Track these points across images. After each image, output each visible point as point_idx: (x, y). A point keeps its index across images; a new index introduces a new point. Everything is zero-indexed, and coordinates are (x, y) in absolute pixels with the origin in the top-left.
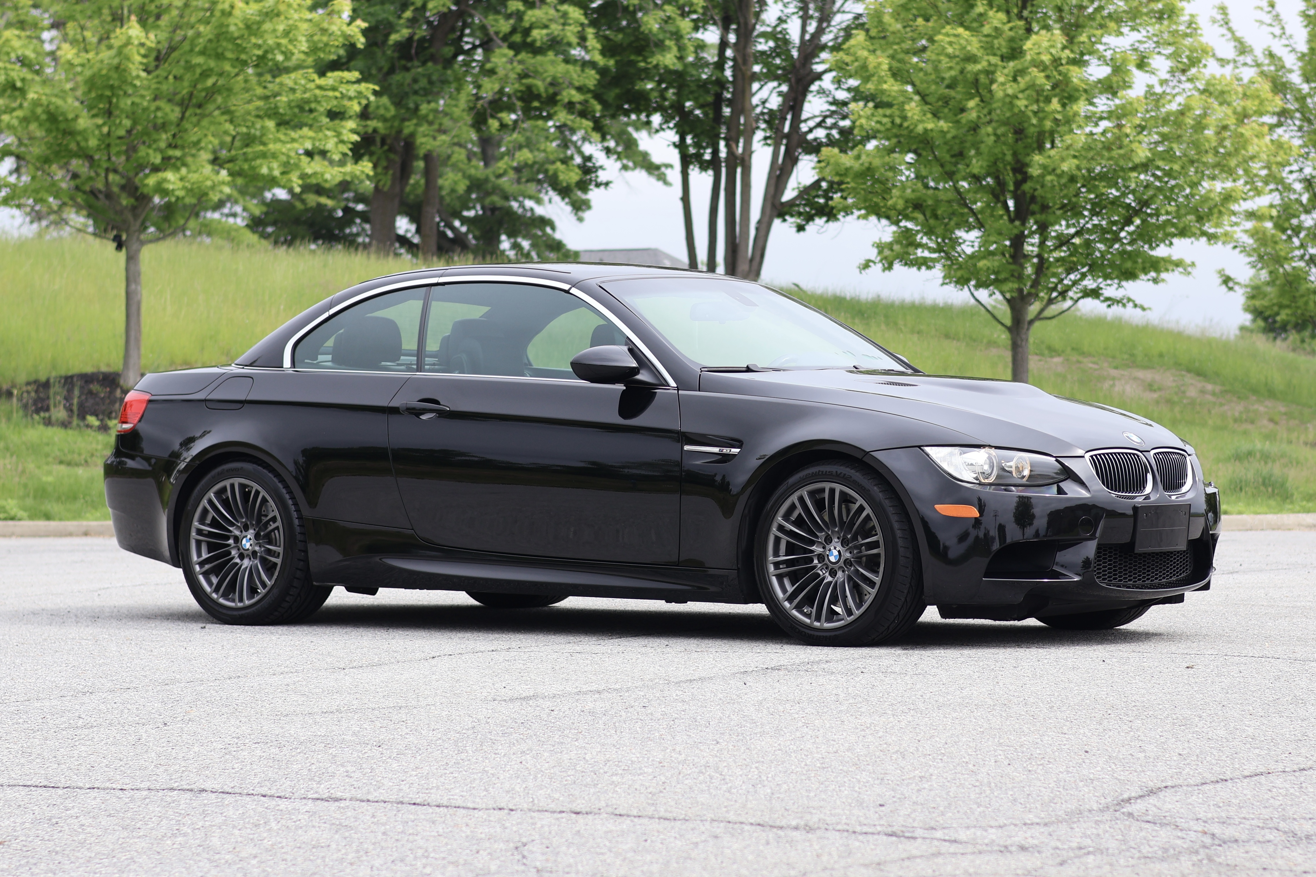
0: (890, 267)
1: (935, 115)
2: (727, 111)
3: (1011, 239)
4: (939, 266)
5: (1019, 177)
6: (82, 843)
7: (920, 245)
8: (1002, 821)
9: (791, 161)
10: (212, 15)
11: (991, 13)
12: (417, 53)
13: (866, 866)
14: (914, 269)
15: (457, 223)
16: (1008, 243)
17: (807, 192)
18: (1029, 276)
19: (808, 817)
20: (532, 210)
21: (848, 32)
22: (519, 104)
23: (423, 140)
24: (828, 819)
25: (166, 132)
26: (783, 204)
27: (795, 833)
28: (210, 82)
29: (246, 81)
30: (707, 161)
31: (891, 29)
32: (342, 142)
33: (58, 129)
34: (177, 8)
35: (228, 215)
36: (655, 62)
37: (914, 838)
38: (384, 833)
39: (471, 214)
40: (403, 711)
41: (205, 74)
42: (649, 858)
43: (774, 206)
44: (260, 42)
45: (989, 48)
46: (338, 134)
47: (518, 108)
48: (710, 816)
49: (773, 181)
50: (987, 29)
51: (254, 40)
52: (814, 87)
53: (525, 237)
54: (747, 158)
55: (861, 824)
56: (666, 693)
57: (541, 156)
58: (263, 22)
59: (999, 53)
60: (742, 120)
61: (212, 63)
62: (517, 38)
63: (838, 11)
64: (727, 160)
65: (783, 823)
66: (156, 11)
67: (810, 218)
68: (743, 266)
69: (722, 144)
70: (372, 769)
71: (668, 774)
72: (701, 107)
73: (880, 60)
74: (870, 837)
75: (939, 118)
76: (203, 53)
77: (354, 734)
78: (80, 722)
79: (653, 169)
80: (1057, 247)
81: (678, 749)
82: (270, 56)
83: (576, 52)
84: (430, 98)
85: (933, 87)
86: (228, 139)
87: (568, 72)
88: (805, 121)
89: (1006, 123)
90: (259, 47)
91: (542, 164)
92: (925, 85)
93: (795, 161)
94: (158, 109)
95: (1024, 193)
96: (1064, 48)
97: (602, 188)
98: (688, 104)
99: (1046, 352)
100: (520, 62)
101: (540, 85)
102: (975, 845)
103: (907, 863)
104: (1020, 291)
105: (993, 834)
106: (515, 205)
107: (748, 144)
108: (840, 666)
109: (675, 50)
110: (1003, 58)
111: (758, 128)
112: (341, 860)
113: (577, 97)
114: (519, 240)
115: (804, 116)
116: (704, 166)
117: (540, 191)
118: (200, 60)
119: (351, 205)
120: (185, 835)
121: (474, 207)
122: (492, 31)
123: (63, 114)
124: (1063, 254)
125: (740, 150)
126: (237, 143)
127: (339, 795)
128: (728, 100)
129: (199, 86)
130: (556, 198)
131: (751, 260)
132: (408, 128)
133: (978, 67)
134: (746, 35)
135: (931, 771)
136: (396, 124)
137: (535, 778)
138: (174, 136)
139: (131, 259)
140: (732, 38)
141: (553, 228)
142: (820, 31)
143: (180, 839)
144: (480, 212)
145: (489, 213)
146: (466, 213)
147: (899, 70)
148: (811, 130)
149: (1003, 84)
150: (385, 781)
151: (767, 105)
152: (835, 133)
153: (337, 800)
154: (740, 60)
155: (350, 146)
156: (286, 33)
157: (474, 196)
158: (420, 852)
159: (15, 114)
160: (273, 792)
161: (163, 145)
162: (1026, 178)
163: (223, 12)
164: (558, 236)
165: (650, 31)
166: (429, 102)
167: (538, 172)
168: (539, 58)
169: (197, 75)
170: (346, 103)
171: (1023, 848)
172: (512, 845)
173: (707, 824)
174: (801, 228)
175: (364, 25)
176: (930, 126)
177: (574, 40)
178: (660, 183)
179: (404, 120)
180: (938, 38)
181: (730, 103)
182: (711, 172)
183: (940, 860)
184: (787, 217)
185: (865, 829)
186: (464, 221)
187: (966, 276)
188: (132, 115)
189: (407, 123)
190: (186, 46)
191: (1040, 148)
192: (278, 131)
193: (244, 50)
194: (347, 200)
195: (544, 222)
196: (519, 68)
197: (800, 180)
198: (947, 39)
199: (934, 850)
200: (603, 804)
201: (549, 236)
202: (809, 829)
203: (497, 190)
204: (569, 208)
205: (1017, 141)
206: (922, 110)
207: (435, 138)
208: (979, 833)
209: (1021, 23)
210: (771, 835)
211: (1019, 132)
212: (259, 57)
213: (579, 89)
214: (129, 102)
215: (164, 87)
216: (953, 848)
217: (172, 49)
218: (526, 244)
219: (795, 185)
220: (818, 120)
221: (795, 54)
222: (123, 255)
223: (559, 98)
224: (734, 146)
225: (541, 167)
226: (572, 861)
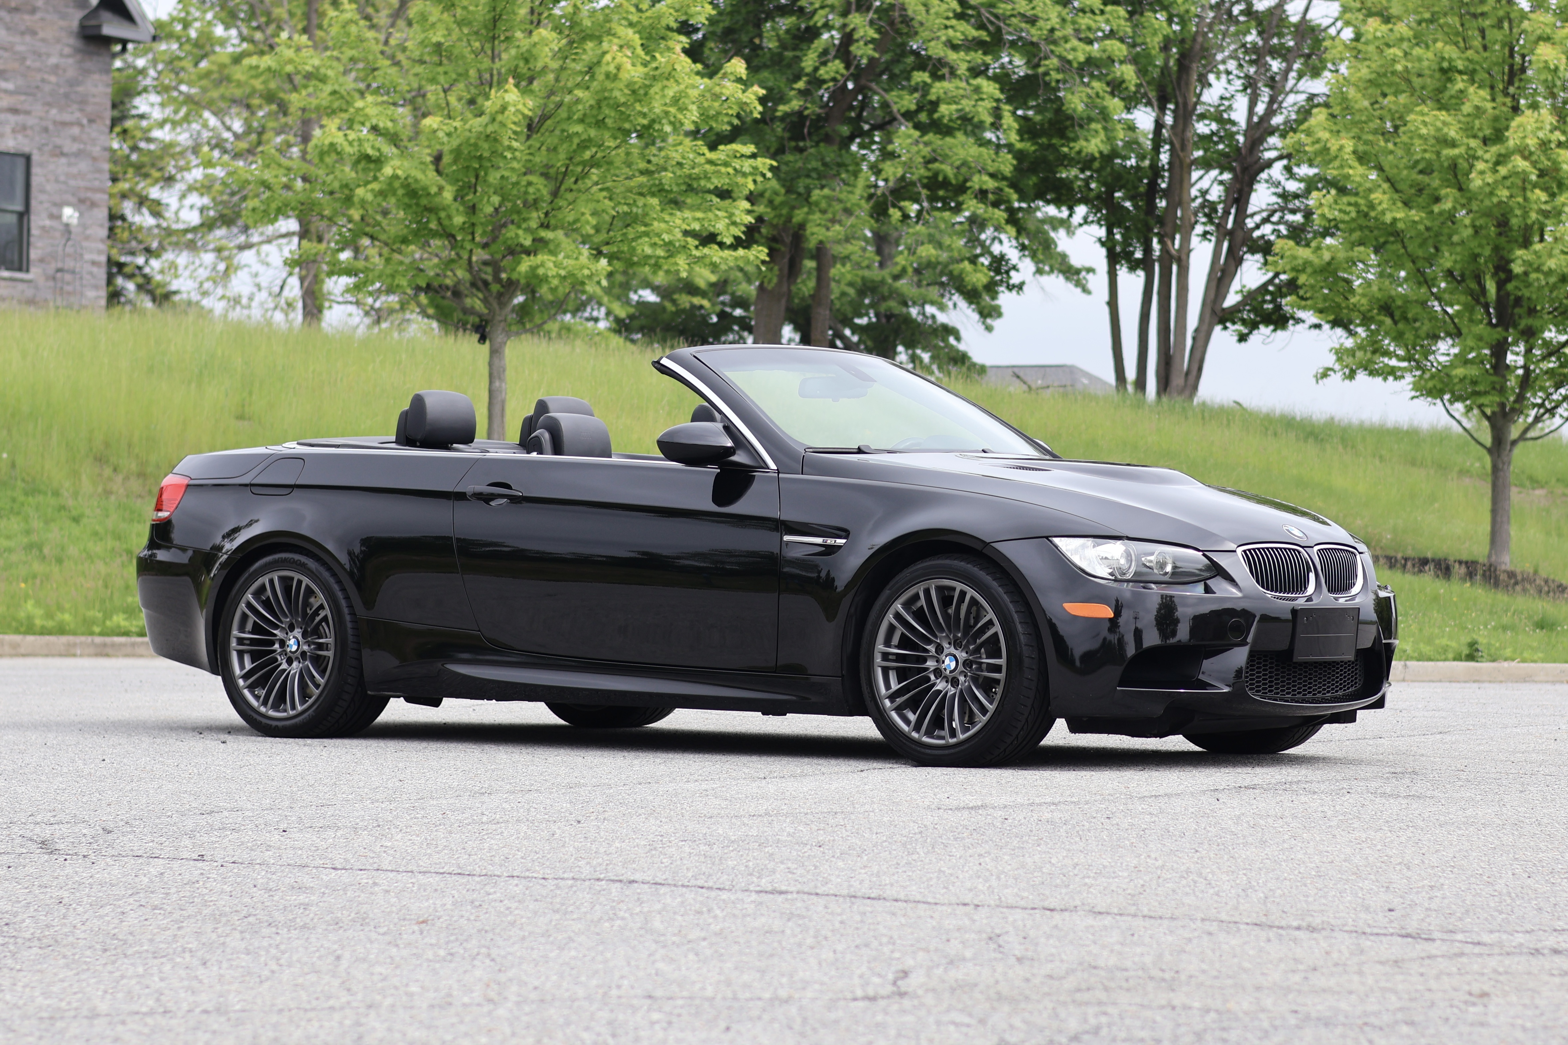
0: (1351, 376)
1: (1407, 204)
2: (1162, 204)
3: (1491, 348)
4: (1409, 379)
5: (1502, 276)
6: (513, 924)
7: (1387, 354)
8: (1529, 927)
9: (1235, 261)
10: (593, 77)
11: (1471, 90)
12: (810, 134)
13: (1381, 963)
14: (1379, 380)
15: (847, 332)
16: (1487, 352)
17: (1252, 298)
18: (1513, 389)
19: (1310, 919)
20: (933, 317)
21: (1305, 113)
22: (924, 192)
23: (816, 229)
24: (1333, 922)
25: (537, 209)
26: (1224, 310)
27: (1297, 933)
28: (587, 154)
29: (628, 154)
30: (1138, 260)
31: (1357, 106)
32: (734, 223)
33: (417, 205)
34: (553, 71)
35: (588, 319)
36: (1077, 148)
37: (1433, 940)
38: (842, 922)
39: (863, 321)
40: (839, 816)
41: (584, 145)
42: (1139, 950)
43: (1213, 312)
44: (645, 110)
45: (1469, 130)
46: (731, 216)
47: (923, 197)
48: (1200, 915)
49: (1214, 284)
50: (1467, 108)
51: (638, 107)
52: (1264, 175)
53: (924, 349)
54: (1184, 257)
55: (1369, 926)
56: (1130, 807)
57: (944, 256)
58: (650, 86)
59: (1481, 134)
60: (1179, 213)
61: (593, 133)
62: (923, 117)
63: (1291, 91)
64: (1160, 259)
65: (1283, 923)
66: (529, 74)
67: (1253, 326)
68: (1177, 380)
69: (1155, 241)
70: (816, 867)
71: (1147, 878)
72: (1132, 198)
73: (1344, 142)
74: (1383, 938)
75: (1410, 208)
76: (581, 121)
77: (789, 835)
78: (485, 819)
79: (1071, 273)
80: (1544, 358)
81: (1153, 856)
82: (657, 127)
83: (989, 135)
84: (824, 182)
85: (1405, 172)
86: (607, 218)
87: (980, 155)
88: (1252, 215)
89: (1487, 214)
90: (644, 115)
91: (946, 265)
92: (1395, 171)
93: (1240, 261)
94: (530, 184)
95: (1508, 294)
96: (1554, 129)
97: (1014, 292)
98: (1118, 195)
99: (1528, 483)
100: (926, 144)
101: (948, 170)
102: (1501, 948)
103: (1427, 962)
104: (1502, 405)
105: (1520, 938)
106: (914, 311)
107: (1186, 240)
108: (1323, 787)
109: (1102, 134)
110: (1485, 141)
111: (1196, 222)
112: (800, 945)
113: (990, 184)
114: (918, 351)
115: (1251, 209)
116: (1134, 266)
117: (942, 296)
118: (579, 128)
119: (728, 310)
120: (623, 919)
121: (867, 314)
122: (895, 108)
123: (425, 189)
124: (1551, 365)
125: (1177, 245)
126: (618, 223)
127: (784, 888)
128: (1163, 190)
129: (578, 159)
130: (962, 304)
131: (1187, 374)
132: (799, 215)
133: (1456, 151)
134: (1185, 115)
135: (1442, 881)
136: (784, 211)
137: (999, 878)
138: (547, 214)
139: (495, 353)
140: (1169, 120)
141: (958, 339)
142: (1270, 112)
143: (618, 922)
144: (874, 320)
145: (884, 320)
146: (858, 321)
147: (1365, 153)
148: (1258, 227)
149: (1482, 173)
150: (833, 878)
151: (1208, 197)
152: (1283, 229)
153: (781, 893)
154: (1178, 146)
155: (743, 229)
156: (676, 101)
157: (867, 301)
158: (885, 940)
159: (370, 187)
160: (710, 884)
161: (534, 224)
162: (1510, 276)
163: (608, 75)
164: (962, 347)
165: (1074, 110)
166: (822, 187)
167: (942, 274)
168: (948, 140)
169: (574, 146)
170: (740, 180)
171: (1556, 952)
172: (984, 936)
173: (1199, 923)
174: (1242, 338)
175: (762, 92)
176: (1400, 215)
177: (989, 120)
178: (1079, 290)
179: (793, 208)
180: (1411, 117)
181: (1166, 194)
182: (1141, 274)
183: (1464, 960)
184: (1228, 324)
185: (1376, 931)
186: (855, 329)
187: (1439, 386)
188: (500, 190)
189: (797, 212)
190: (563, 113)
191: (1526, 243)
192: (662, 211)
193: (627, 118)
194: (723, 303)
195: (948, 331)
196: (926, 151)
197: (1244, 282)
198: (1421, 118)
199: (1456, 950)
200: (1078, 903)
201: (952, 347)
202: (1312, 929)
203: (894, 294)
204: (976, 316)
205: (1500, 234)
206: (1391, 199)
207: (828, 229)
208: (1504, 937)
209: (1508, 101)
210: (1271, 934)
211: (1503, 224)
212: (644, 126)
213: (992, 176)
214: (498, 176)
215: (537, 159)
216: (1477, 949)
217: (544, 118)
218: (926, 357)
219: (1238, 288)
220: (1265, 214)
221: (1241, 139)
222: (486, 348)
223: (968, 184)
224: (1169, 243)
225: (944, 268)
226: (1053, 951)
